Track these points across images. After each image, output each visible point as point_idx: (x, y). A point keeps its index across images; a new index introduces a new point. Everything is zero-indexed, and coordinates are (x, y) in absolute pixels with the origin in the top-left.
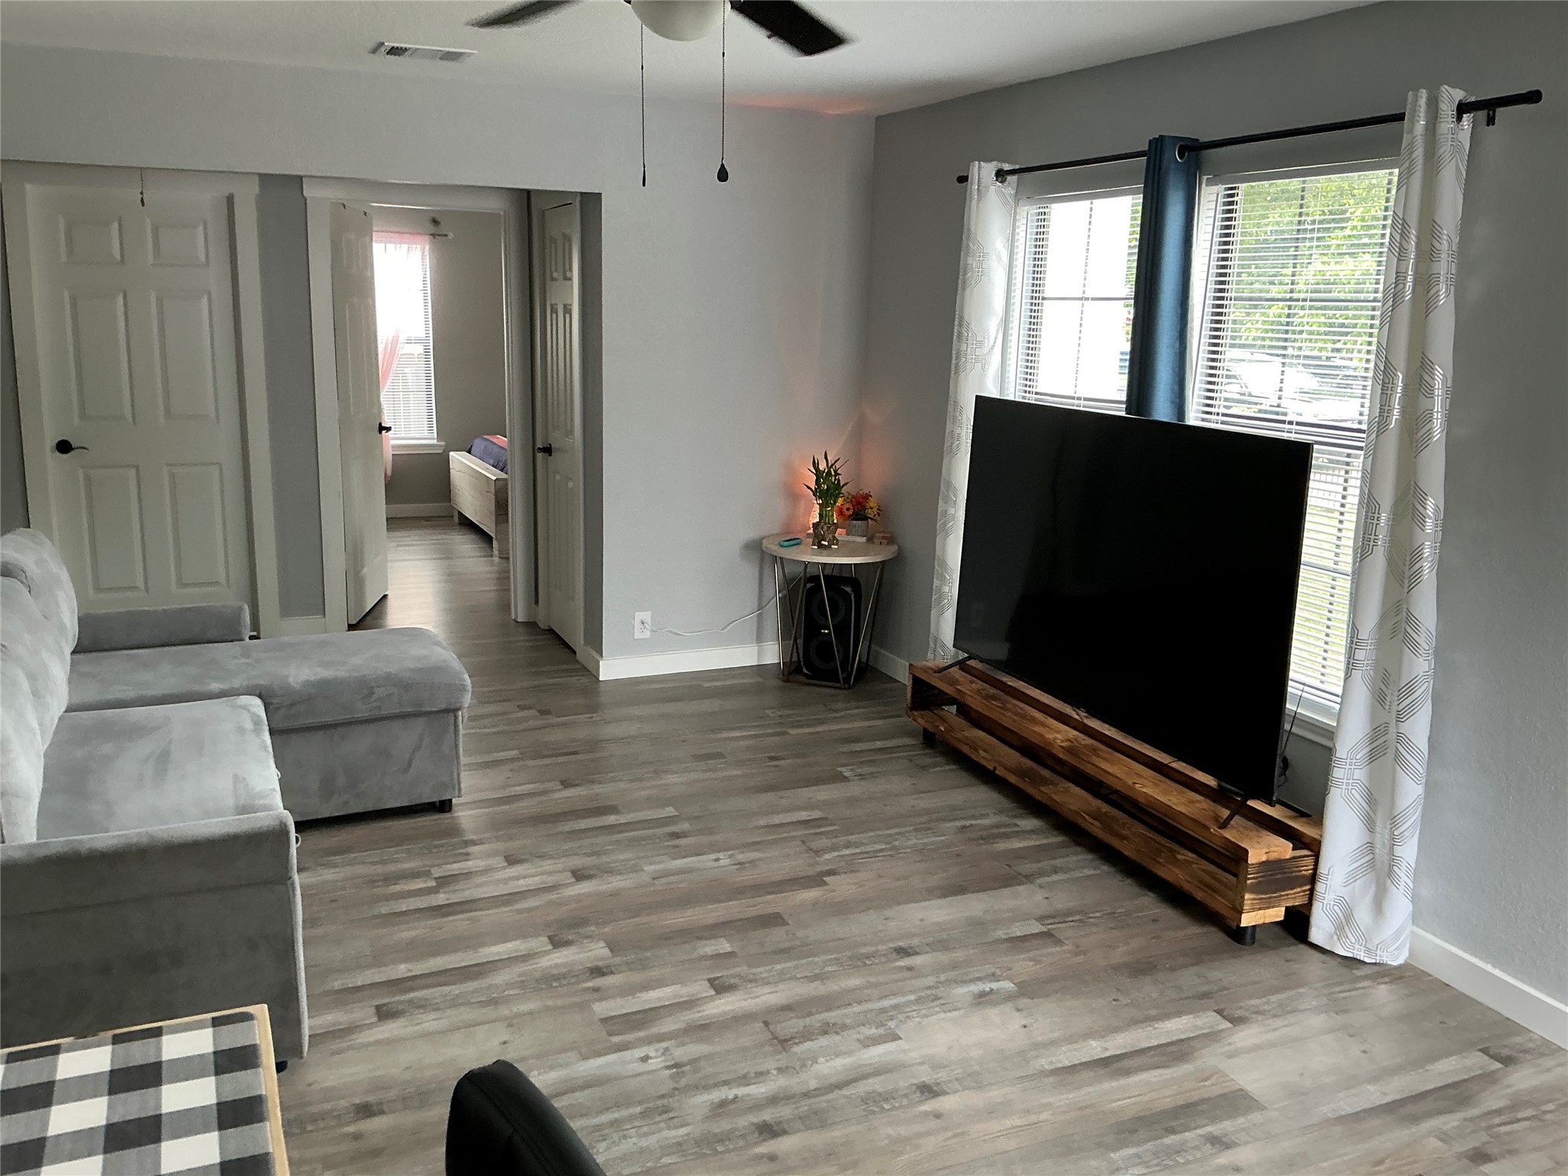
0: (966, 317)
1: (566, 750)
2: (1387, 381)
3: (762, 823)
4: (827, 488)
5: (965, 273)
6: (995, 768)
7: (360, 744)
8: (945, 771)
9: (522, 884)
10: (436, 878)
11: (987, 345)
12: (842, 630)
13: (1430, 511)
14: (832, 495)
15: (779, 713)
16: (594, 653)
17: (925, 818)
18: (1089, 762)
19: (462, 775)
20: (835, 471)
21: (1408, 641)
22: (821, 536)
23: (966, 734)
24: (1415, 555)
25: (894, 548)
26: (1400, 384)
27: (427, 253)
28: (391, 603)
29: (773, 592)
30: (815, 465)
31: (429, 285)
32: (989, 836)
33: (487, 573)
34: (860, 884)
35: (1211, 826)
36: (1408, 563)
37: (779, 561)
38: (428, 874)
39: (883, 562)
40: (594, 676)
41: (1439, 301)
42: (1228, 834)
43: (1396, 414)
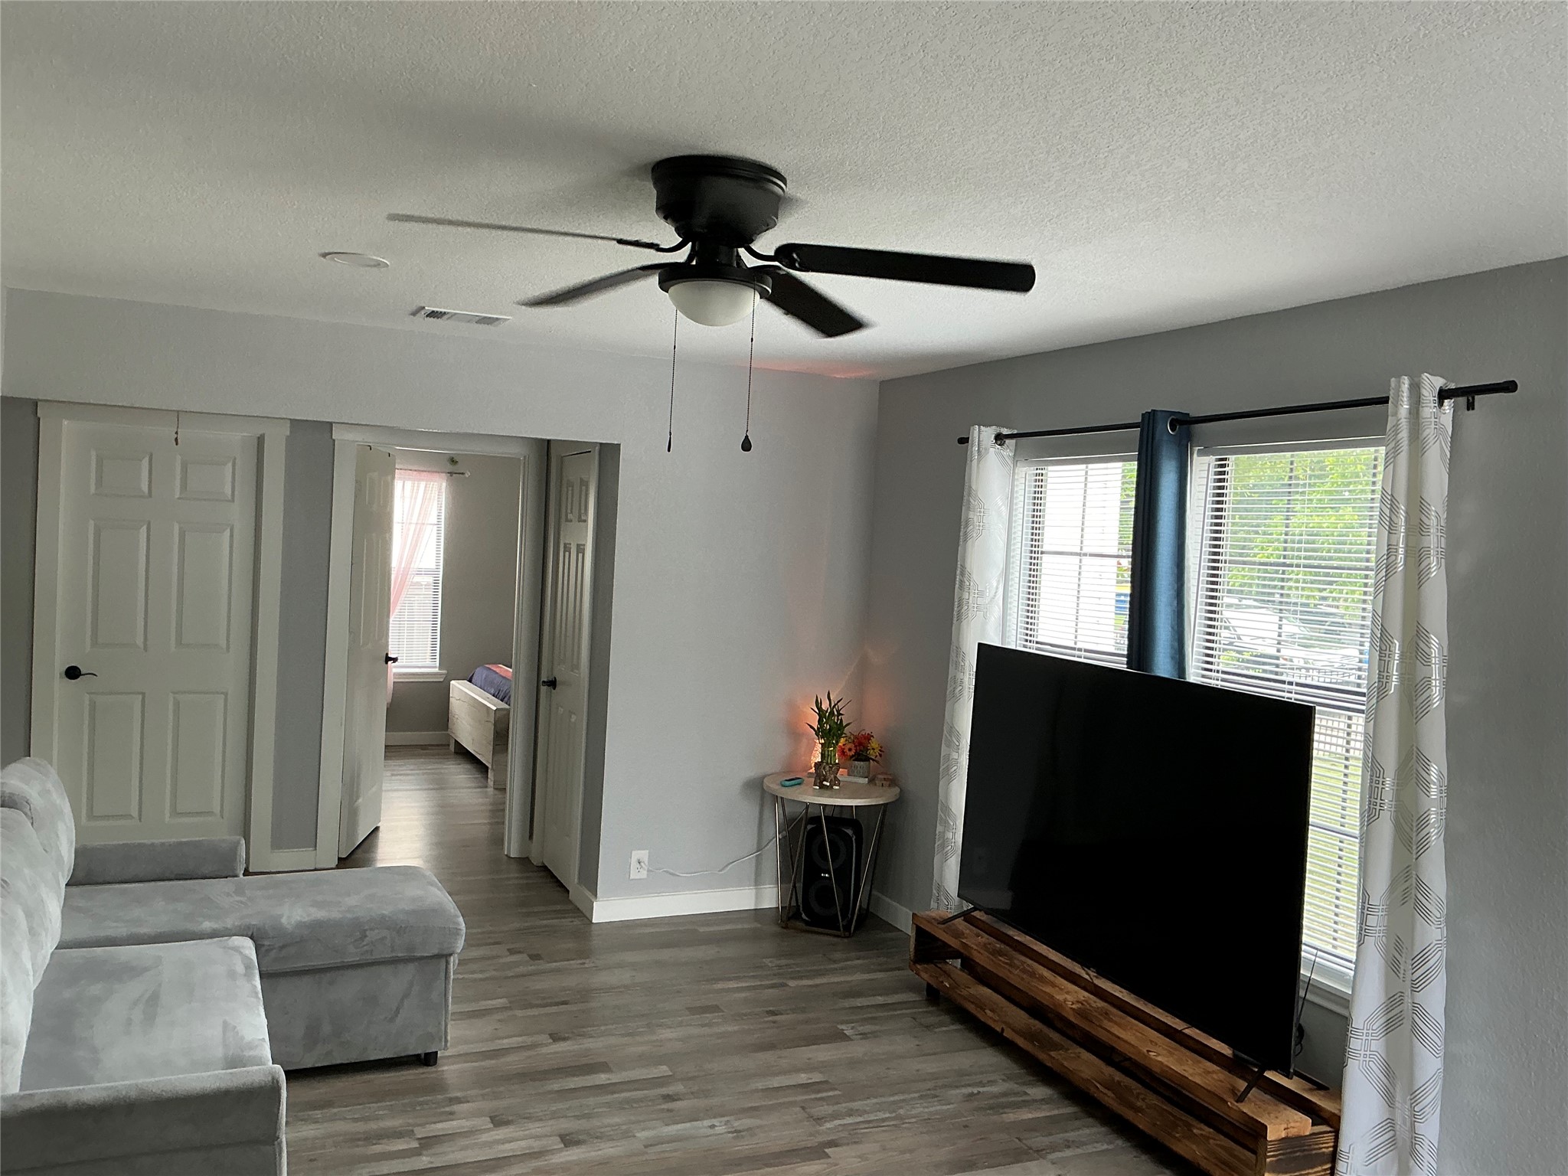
0: (968, 569)
1: (557, 1000)
2: (1384, 648)
3: (760, 1085)
4: (830, 728)
5: (967, 526)
6: (1003, 1029)
7: (348, 990)
8: (951, 1031)
9: (507, 1149)
10: (419, 1139)
11: (989, 594)
12: (842, 874)
13: (1434, 777)
14: (834, 735)
15: (778, 962)
16: (588, 894)
17: (930, 1085)
18: (1101, 1027)
19: (449, 1026)
20: (838, 711)
21: (1419, 907)
22: (822, 777)
23: (972, 991)
24: (1422, 822)
25: (897, 790)
26: (1397, 651)
27: (443, 490)
28: (383, 836)
29: (773, 832)
30: (818, 704)
31: (443, 520)
32: (998, 1106)
33: (483, 805)
34: (862, 1157)
35: (1228, 1099)
36: (1415, 829)
37: (779, 800)
38: (410, 1134)
39: (885, 805)
40: (585, 916)
41: (1431, 573)
42: (1246, 1108)
43: (1395, 680)
